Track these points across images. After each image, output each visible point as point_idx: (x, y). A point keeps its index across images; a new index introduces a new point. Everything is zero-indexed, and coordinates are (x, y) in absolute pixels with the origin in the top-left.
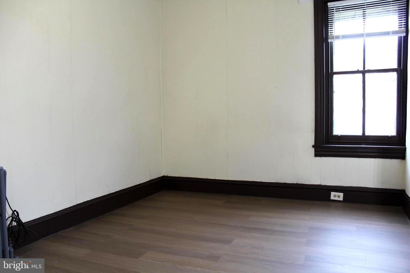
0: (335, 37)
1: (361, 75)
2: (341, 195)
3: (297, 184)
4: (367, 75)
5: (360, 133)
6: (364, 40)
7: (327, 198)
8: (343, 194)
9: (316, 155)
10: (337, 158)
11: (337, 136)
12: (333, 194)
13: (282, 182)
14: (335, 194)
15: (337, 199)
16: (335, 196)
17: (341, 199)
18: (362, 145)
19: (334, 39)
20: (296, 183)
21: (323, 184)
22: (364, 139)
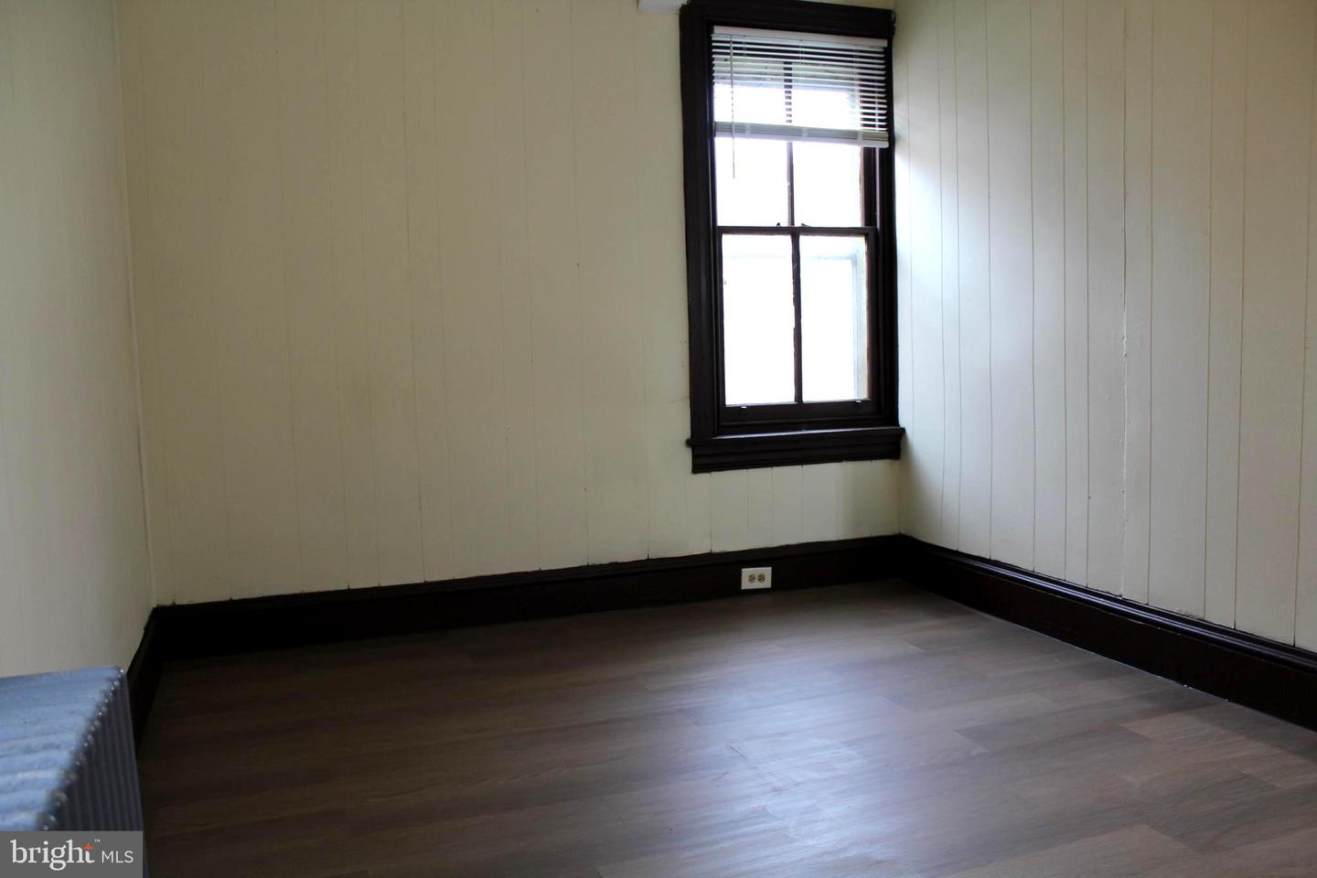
0: (734, 128)
1: (787, 239)
2: (767, 571)
3: (648, 560)
4: (803, 239)
5: (788, 397)
6: (790, 146)
7: (731, 588)
8: (770, 568)
9: (698, 468)
10: (750, 470)
11: (737, 410)
12: (746, 572)
13: (605, 561)
14: (751, 573)
15: (757, 585)
16: (752, 578)
17: (767, 584)
18: (801, 430)
19: (731, 131)
20: (645, 558)
21: (717, 549)
22: (800, 412)
